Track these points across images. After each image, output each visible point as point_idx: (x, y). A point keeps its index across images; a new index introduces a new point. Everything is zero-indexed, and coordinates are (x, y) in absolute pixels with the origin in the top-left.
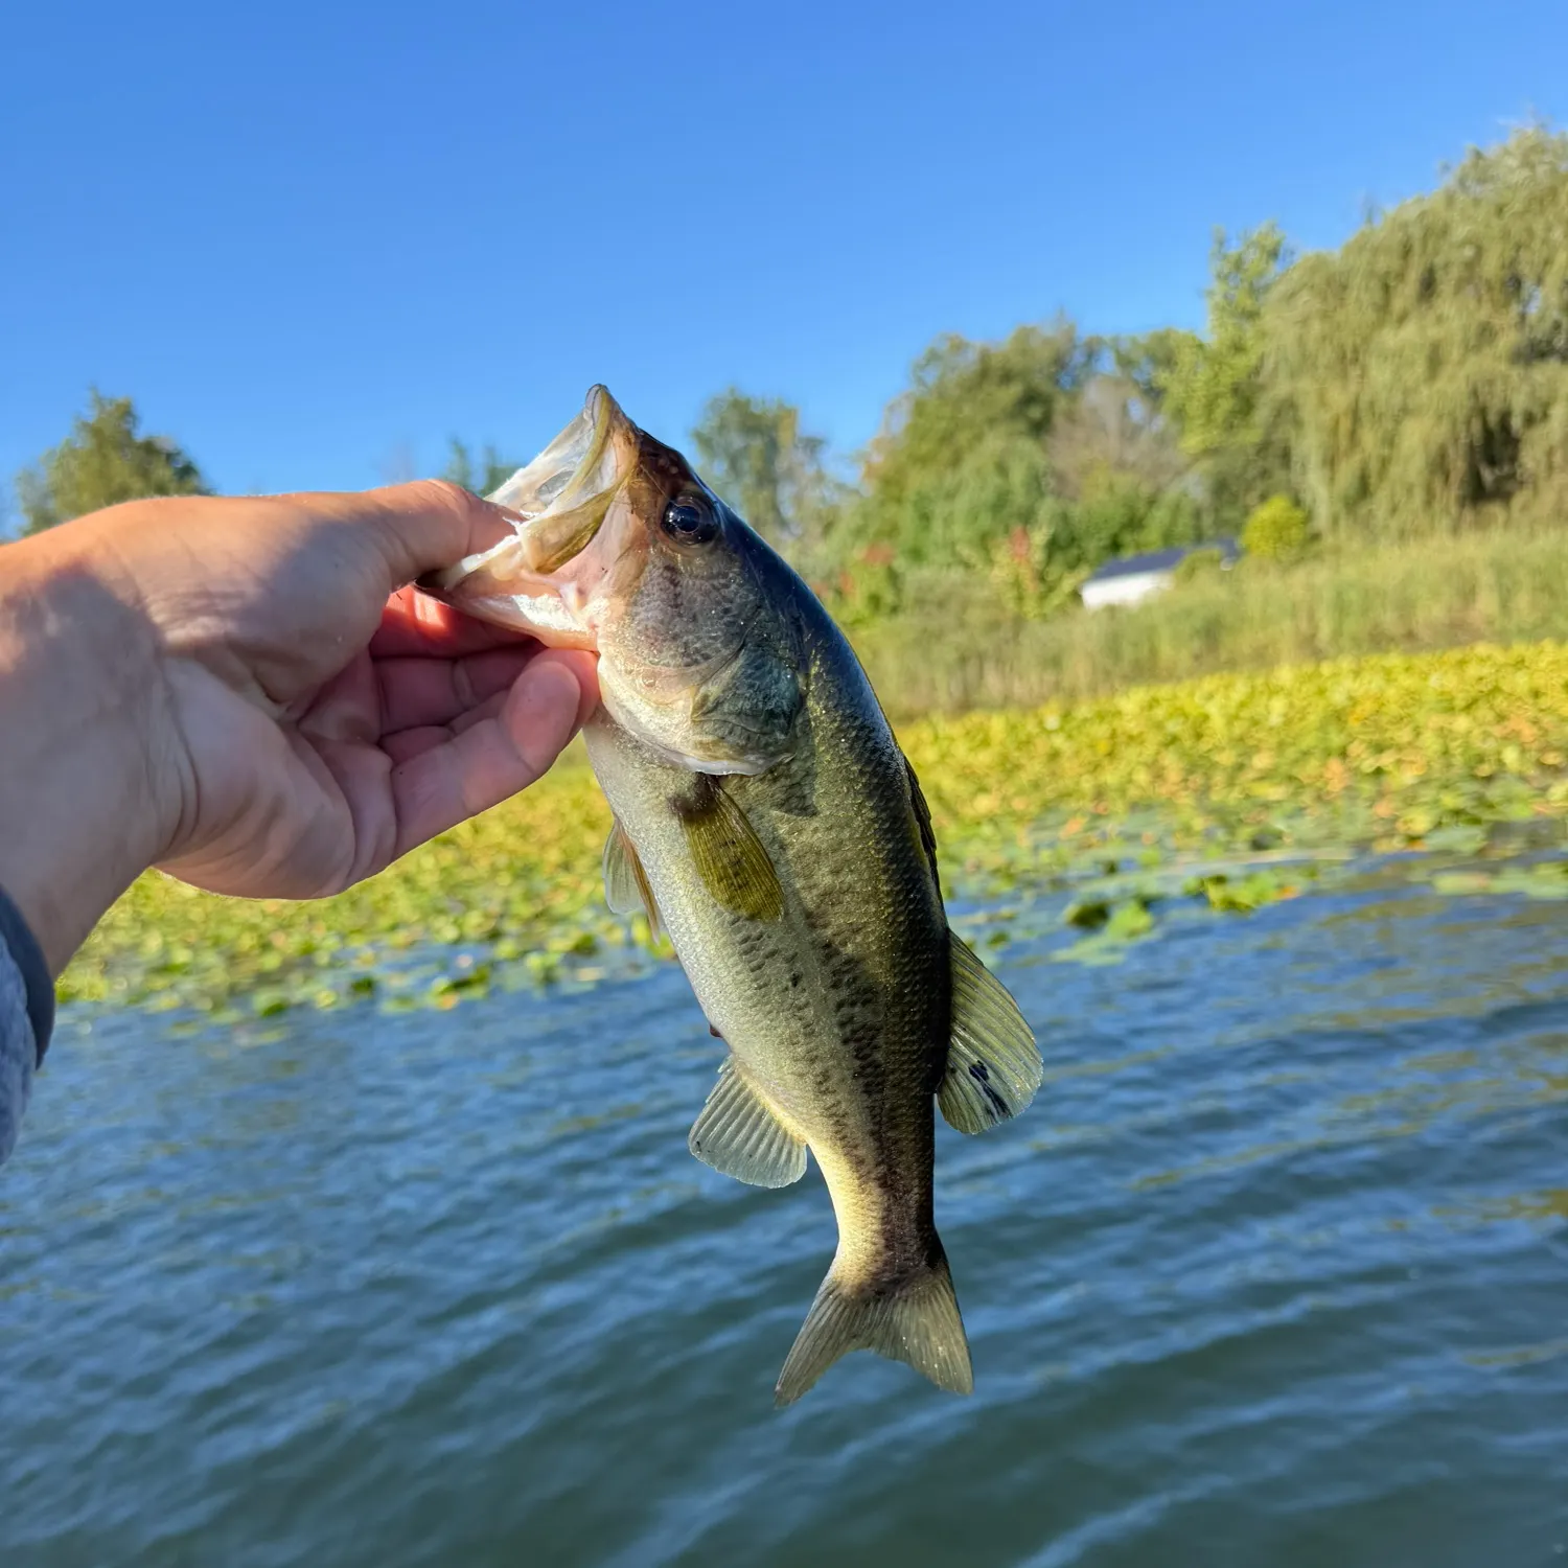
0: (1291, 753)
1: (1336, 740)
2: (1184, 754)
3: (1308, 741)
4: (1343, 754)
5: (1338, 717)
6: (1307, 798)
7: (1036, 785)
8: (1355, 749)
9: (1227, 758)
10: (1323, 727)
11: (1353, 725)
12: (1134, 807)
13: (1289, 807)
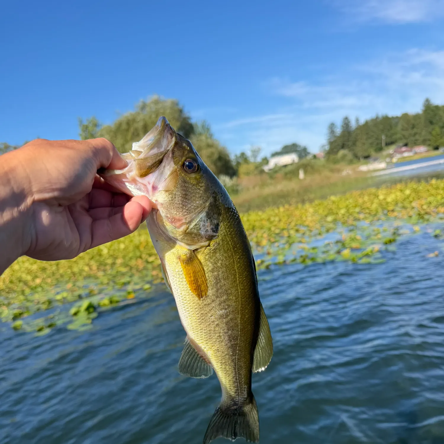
0: (127, 258)
1: (138, 254)
2: (97, 261)
3: (131, 255)
4: (140, 257)
5: (137, 247)
6: (134, 271)
7: (53, 274)
8: (144, 256)
9: (109, 261)
10: (134, 251)
11: (142, 249)
12: (85, 278)
13: (130, 274)
